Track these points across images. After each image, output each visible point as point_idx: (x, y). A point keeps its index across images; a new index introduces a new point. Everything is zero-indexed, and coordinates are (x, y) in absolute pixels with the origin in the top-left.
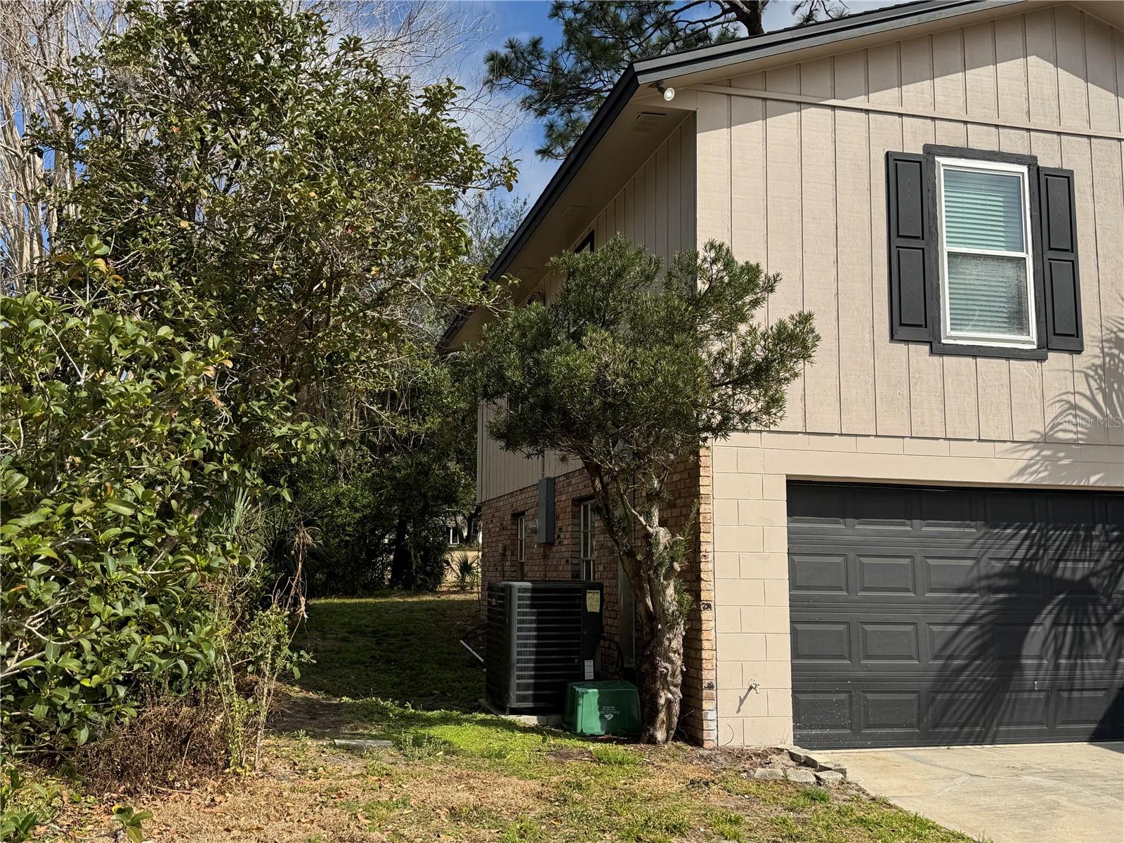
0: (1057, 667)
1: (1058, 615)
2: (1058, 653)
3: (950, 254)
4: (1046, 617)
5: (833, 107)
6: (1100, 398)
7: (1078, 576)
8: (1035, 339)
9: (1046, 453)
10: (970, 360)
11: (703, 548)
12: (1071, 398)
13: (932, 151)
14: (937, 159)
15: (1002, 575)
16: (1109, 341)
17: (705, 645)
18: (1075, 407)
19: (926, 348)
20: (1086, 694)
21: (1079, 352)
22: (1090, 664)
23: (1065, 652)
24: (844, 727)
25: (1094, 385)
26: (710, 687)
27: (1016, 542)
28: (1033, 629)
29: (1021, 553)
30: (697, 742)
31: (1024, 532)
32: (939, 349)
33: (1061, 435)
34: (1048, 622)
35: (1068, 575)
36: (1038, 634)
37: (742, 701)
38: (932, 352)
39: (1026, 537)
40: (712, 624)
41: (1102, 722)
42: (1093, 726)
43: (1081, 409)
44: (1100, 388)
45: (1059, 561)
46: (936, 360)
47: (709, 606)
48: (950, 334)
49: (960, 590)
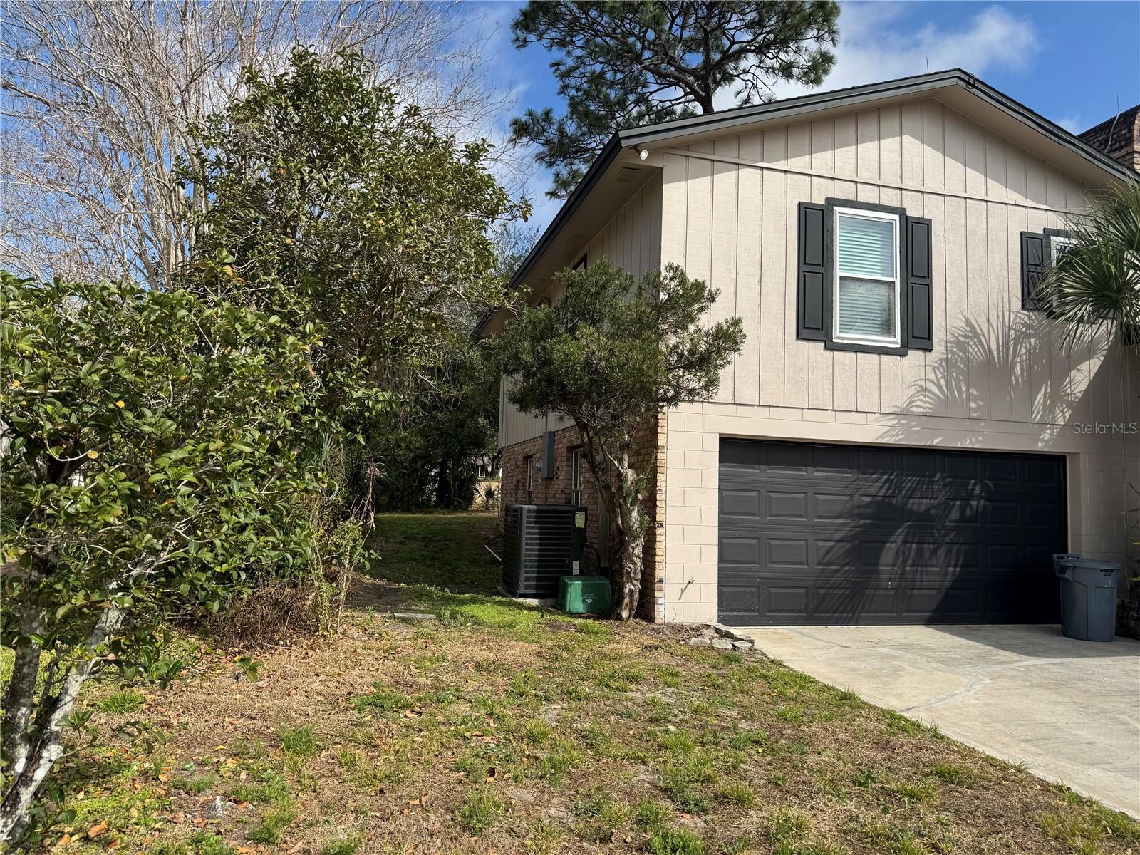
0: (903, 572)
1: (906, 536)
2: (904, 562)
3: (841, 278)
4: (898, 538)
5: (762, 168)
6: (942, 382)
7: (923, 508)
8: (899, 341)
9: (903, 422)
10: (852, 354)
11: (658, 484)
12: (922, 383)
13: (831, 202)
14: (835, 208)
15: (868, 505)
16: (951, 342)
17: (658, 552)
18: (925, 389)
19: (822, 345)
20: (924, 592)
21: (930, 350)
22: (927, 572)
23: (910, 562)
24: (754, 611)
25: (940, 375)
26: (661, 581)
27: (879, 484)
28: (888, 545)
29: (882, 493)
30: (650, 618)
31: (885, 477)
32: (831, 346)
33: (915, 409)
34: (900, 540)
35: (915, 508)
36: (890, 549)
37: (682, 591)
38: (826, 348)
39: (886, 481)
40: (664, 537)
41: (935, 611)
42: (929, 614)
43: (930, 391)
44: (944, 377)
45: (910, 498)
46: (828, 353)
47: (662, 525)
48: (839, 336)
49: (838, 517)
